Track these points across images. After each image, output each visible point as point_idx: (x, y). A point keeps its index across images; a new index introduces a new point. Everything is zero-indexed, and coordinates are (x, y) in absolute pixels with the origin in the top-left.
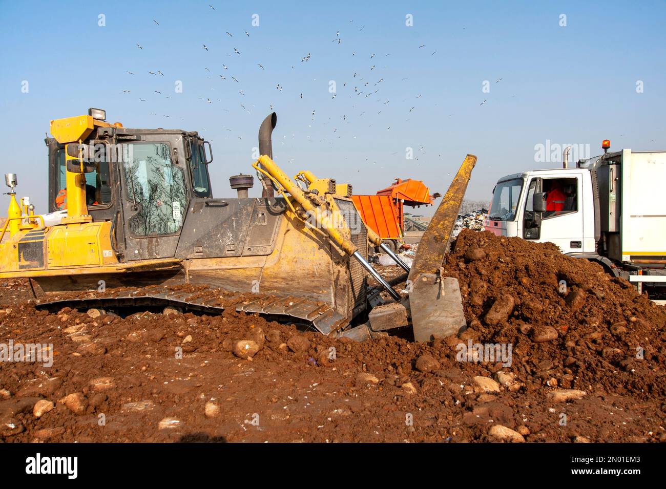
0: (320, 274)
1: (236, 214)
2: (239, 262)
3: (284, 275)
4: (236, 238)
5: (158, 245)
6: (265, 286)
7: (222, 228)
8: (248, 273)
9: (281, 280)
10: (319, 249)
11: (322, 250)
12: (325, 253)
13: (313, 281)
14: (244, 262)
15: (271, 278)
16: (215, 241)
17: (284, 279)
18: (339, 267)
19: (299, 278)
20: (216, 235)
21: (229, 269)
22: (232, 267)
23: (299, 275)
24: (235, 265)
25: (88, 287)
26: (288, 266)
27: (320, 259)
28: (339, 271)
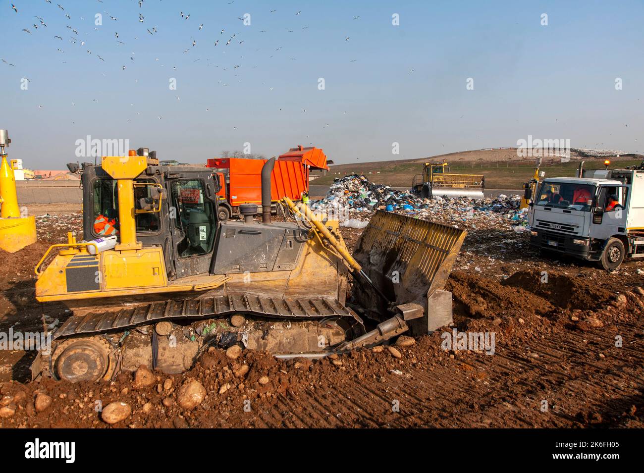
0: (329, 282)
1: (269, 241)
2: (269, 275)
3: (304, 284)
4: (268, 258)
5: (198, 263)
6: (290, 292)
7: (257, 251)
8: (277, 283)
9: (302, 287)
10: (330, 266)
11: (332, 267)
12: (334, 268)
13: (324, 287)
14: (272, 276)
15: (294, 286)
16: (252, 260)
17: (304, 286)
18: (342, 277)
19: (315, 286)
20: (252, 256)
21: (262, 281)
22: (263, 280)
23: (315, 284)
24: (265, 278)
25: (123, 300)
26: (307, 278)
27: (330, 273)
28: (342, 280)
